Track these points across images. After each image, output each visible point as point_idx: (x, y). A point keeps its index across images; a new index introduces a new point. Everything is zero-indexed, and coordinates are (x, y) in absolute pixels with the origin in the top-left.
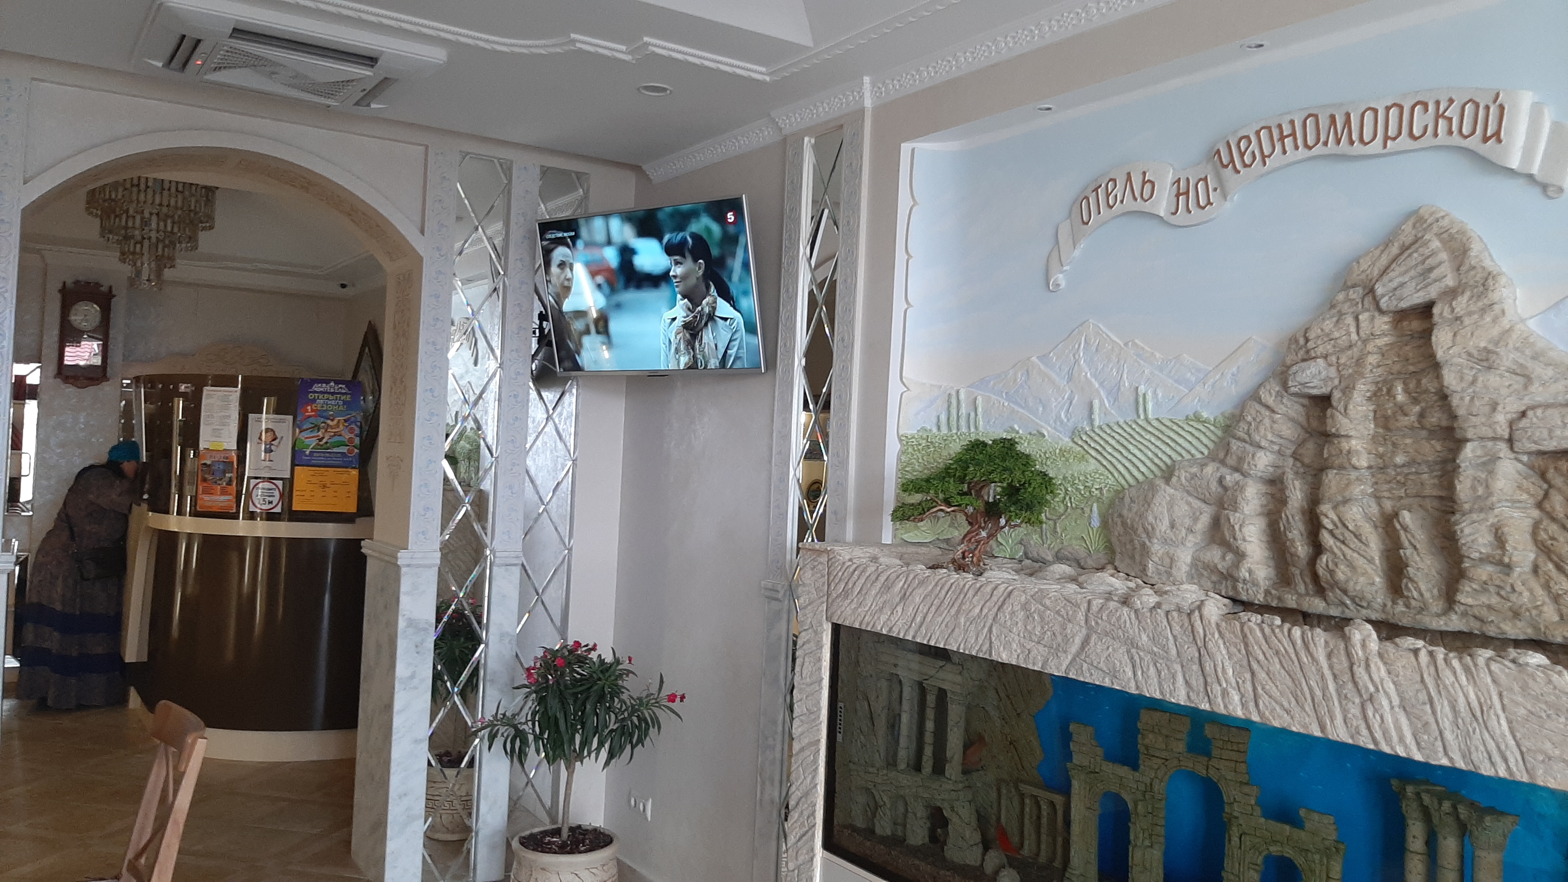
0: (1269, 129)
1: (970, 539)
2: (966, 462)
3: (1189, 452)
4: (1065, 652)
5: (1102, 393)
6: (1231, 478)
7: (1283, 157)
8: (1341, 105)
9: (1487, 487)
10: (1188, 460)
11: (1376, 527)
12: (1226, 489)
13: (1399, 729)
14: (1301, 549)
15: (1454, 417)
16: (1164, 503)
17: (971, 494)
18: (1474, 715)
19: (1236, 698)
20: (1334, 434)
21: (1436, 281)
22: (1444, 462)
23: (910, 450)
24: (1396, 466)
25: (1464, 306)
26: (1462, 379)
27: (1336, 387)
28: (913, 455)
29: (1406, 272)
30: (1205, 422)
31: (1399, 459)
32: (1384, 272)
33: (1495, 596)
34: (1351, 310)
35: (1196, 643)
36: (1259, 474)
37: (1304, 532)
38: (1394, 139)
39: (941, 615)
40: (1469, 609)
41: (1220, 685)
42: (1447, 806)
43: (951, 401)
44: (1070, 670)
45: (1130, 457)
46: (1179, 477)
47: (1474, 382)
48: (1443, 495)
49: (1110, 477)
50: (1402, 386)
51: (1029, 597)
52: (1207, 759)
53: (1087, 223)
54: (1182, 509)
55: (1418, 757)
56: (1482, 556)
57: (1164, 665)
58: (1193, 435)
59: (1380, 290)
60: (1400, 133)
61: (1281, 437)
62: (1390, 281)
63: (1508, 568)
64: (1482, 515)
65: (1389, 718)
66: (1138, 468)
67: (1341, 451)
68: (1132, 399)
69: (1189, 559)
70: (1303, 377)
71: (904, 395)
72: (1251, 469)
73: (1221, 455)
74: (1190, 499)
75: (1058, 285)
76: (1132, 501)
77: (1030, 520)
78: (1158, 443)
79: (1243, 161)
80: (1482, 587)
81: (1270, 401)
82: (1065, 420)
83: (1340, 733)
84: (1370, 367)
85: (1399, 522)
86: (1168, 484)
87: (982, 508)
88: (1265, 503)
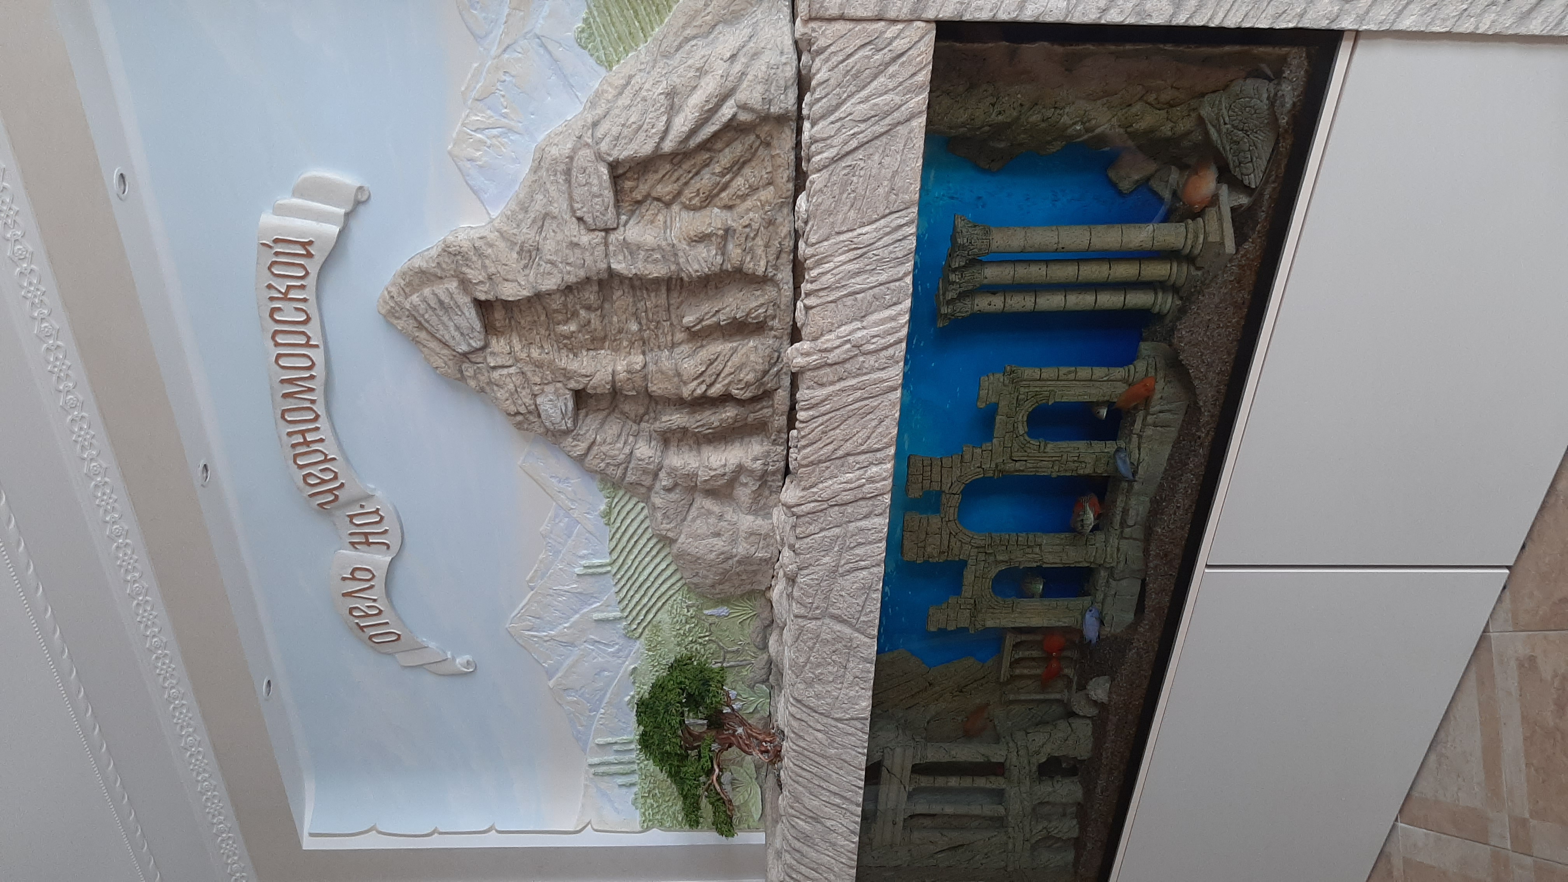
0: (295, 457)
1: (746, 745)
2: (663, 754)
3: (642, 522)
4: (851, 640)
5: (585, 610)
6: (665, 481)
7: (326, 442)
8: (272, 388)
9: (653, 250)
10: (651, 521)
11: (702, 346)
12: (676, 485)
13: (883, 321)
14: (729, 413)
15: (588, 279)
16: (696, 544)
17: (699, 746)
18: (861, 256)
19: (874, 469)
20: (612, 386)
21: (452, 298)
22: (633, 287)
23: (658, 817)
24: (640, 330)
25: (476, 273)
26: (550, 274)
27: (565, 385)
28: (664, 813)
29: (444, 324)
30: (610, 507)
31: (634, 327)
32: (446, 345)
33: (755, 241)
34: (486, 374)
35: (826, 509)
36: (659, 453)
37: (713, 411)
38: (309, 338)
39: (830, 776)
40: (770, 264)
41: (864, 485)
42: (953, 277)
43: (601, 772)
44: (870, 634)
45: (652, 579)
46: (668, 530)
47: (553, 263)
48: (665, 288)
49: (674, 598)
50: (561, 326)
51: (799, 680)
52: (943, 495)
53: (399, 635)
54: (701, 526)
55: (908, 303)
56: (719, 253)
57: (851, 540)
58: (624, 518)
59: (464, 348)
60: (303, 333)
61: (619, 436)
62: (453, 338)
63: (728, 231)
64: (681, 254)
65: (875, 330)
66: (663, 570)
67: (629, 379)
68: (590, 580)
69: (751, 518)
70: (556, 416)
71: (596, 828)
72: (653, 462)
73: (643, 490)
74: (689, 518)
75: (468, 662)
76: (697, 574)
77: (719, 681)
78: (636, 551)
79: (330, 480)
80: (748, 253)
81: (583, 446)
82: (617, 647)
83: (895, 373)
84: (544, 356)
85: (694, 326)
86: (677, 540)
87: (714, 733)
88: (687, 447)
